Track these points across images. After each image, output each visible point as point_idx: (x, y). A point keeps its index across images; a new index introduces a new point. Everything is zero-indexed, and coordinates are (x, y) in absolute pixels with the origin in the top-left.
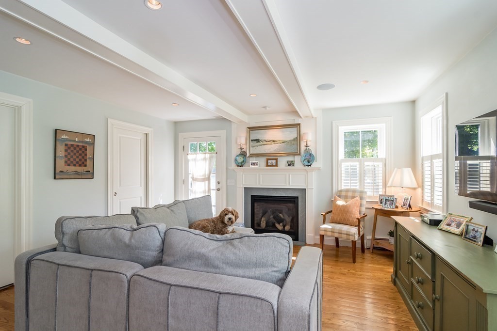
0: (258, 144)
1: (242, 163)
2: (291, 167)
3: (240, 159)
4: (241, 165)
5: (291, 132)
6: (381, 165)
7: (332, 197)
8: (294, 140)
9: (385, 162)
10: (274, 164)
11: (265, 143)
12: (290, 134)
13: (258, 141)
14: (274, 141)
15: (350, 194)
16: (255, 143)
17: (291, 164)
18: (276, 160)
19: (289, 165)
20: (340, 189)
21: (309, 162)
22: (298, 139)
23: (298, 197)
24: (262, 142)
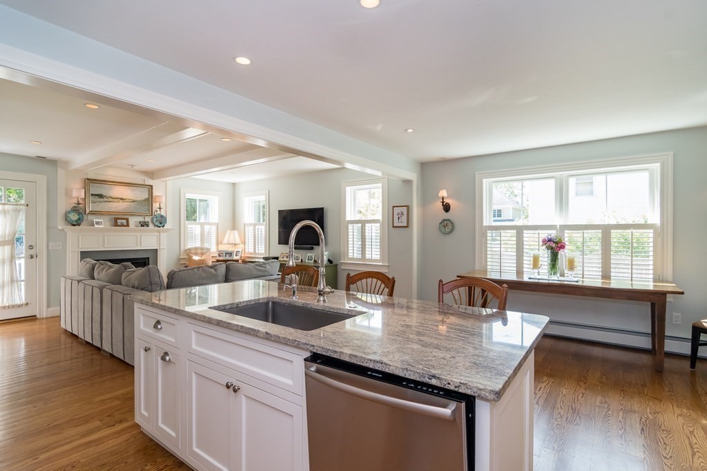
0: (101, 200)
1: (77, 221)
2: (145, 228)
3: (74, 217)
4: (76, 224)
5: (142, 192)
6: (214, 228)
7: (180, 255)
8: (145, 200)
9: (217, 225)
10: (125, 224)
11: (111, 200)
12: (142, 195)
13: (101, 196)
14: (122, 199)
15: (199, 251)
16: (97, 199)
17: (144, 224)
18: (127, 220)
19: (142, 226)
20: (186, 248)
21: (161, 223)
22: (150, 200)
23: (148, 258)
24: (107, 198)
